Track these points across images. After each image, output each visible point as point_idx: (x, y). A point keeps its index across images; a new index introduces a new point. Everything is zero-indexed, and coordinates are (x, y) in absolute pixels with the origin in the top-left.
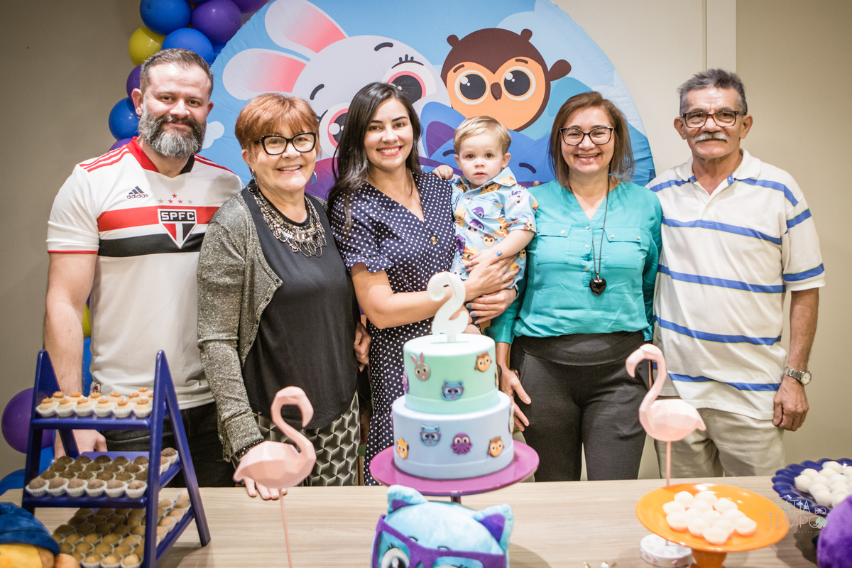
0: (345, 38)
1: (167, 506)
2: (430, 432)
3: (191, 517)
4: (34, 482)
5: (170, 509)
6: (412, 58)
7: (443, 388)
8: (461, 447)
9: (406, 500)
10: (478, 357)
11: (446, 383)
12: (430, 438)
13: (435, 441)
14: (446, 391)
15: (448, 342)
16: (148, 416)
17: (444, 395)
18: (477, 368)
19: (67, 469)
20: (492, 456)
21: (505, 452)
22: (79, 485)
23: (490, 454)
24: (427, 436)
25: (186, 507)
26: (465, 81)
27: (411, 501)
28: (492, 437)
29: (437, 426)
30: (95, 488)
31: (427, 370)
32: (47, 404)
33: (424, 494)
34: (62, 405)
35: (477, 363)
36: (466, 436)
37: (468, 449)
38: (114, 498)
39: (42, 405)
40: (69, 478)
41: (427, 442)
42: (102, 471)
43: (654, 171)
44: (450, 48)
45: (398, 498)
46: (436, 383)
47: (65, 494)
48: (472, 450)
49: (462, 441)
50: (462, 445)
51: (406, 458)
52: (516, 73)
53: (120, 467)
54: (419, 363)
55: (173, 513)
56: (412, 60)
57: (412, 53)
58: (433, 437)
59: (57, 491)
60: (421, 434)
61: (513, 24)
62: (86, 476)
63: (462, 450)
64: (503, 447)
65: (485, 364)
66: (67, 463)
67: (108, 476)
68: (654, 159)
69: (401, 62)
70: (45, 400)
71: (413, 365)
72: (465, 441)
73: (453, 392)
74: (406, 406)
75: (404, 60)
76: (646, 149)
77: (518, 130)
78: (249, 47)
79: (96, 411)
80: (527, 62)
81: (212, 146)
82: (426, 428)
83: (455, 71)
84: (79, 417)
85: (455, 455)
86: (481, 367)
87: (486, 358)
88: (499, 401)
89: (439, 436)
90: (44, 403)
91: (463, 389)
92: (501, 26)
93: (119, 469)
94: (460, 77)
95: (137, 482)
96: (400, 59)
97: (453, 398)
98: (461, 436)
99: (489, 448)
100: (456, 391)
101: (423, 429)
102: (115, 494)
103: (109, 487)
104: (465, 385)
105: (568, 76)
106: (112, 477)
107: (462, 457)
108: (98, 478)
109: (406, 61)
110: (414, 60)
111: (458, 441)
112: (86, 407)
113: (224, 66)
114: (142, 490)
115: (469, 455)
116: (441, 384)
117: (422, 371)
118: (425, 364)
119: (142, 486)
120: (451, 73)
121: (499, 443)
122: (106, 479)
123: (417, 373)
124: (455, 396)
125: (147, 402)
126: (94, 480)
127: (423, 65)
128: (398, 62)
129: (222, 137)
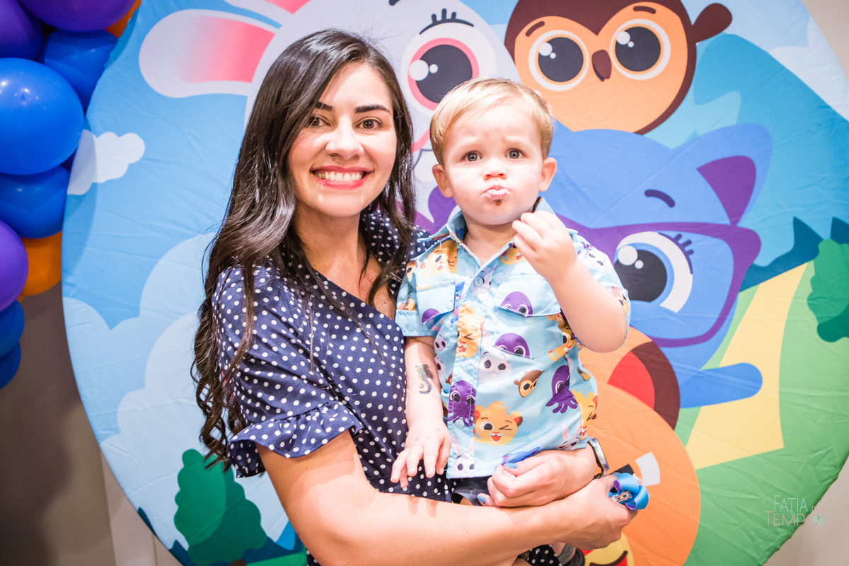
6: (454, 14)
26: (547, 50)
52: (635, 32)
56: (454, 19)
57: (454, 5)
69: (435, 22)
75: (439, 18)
77: (642, 132)
78: (181, 8)
80: (653, 11)
81: (125, 175)
83: (528, 34)
94: (538, 44)
96: (434, 17)
105: (728, 31)
109: (444, 20)
110: (458, 17)
120: (521, 38)
127: (472, 25)
128: (431, 22)
129: (143, 158)
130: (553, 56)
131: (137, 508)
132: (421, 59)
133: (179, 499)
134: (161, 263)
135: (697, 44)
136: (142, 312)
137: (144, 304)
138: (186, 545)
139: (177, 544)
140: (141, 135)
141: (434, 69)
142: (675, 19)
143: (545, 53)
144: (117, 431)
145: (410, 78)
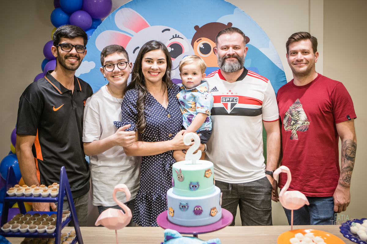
0: (149, 26)
1: (65, 236)
2: (184, 205)
3: (76, 241)
4: (5, 225)
5: (67, 237)
6: (178, 36)
7: (190, 185)
8: (198, 212)
9: (172, 236)
10: (206, 171)
11: (191, 183)
12: (184, 207)
13: (186, 209)
14: (191, 186)
15: (192, 164)
16: (57, 196)
17: (190, 188)
18: (205, 176)
19: (20, 220)
20: (212, 216)
21: (218, 214)
22: (25, 227)
23: (211, 215)
24: (182, 207)
25: (74, 236)
26: (202, 46)
27: (175, 236)
28: (212, 207)
29: (187, 202)
30: (32, 229)
31: (182, 177)
32: (11, 190)
33: (181, 233)
34: (18, 191)
35: (205, 174)
36: (200, 207)
37: (201, 213)
38: (41, 233)
39: (9, 191)
40: (21, 224)
41: (183, 209)
42: (36, 220)
44: (196, 31)
45: (169, 235)
46: (187, 182)
47: (19, 231)
48: (203, 213)
49: (198, 209)
50: (198, 211)
51: (173, 216)
53: (44, 219)
54: (179, 173)
55: (68, 239)
56: (178, 37)
57: (178, 33)
58: (185, 207)
59: (15, 230)
60: (180, 205)
61: (224, 20)
62: (29, 223)
63: (198, 213)
64: (217, 212)
65: (209, 174)
66: (20, 217)
67: (38, 223)
69: (173, 37)
70: (11, 188)
71: (177, 175)
72: (200, 209)
73: (194, 187)
74: (173, 192)
75: (175, 36)
76: (284, 77)
78: (108, 29)
79: (33, 193)
82: (182, 203)
83: (197, 42)
84: (26, 196)
85: (195, 216)
86: (207, 175)
87: (210, 171)
88: (215, 191)
89: (188, 207)
90: (10, 190)
91: (199, 185)
92: (219, 21)
93: (44, 220)
94: (200, 44)
95: (51, 226)
96: (173, 36)
97: (194, 190)
98: (198, 207)
99: (211, 212)
100: (196, 186)
101: (181, 203)
102: (41, 231)
103: (39, 228)
104: (200, 184)
105: (249, 43)
106: (40, 223)
107: (198, 216)
108: (34, 224)
109: (176, 37)
110: (179, 37)
111: (197, 209)
112: (29, 192)
113: (96, 37)
114: (54, 230)
115: (201, 215)
116: (189, 183)
117: (180, 177)
118: (182, 174)
119: (54, 228)
120: (195, 43)
121: (215, 210)
122: (38, 224)
123: (178, 178)
124: (195, 188)
125: (56, 190)
126: (32, 225)
127: (183, 39)
128: (172, 37)
129: (94, 68)
130: (203, 48)
132: (170, 46)
140: (95, 62)
141: (173, 49)
143: (201, 47)
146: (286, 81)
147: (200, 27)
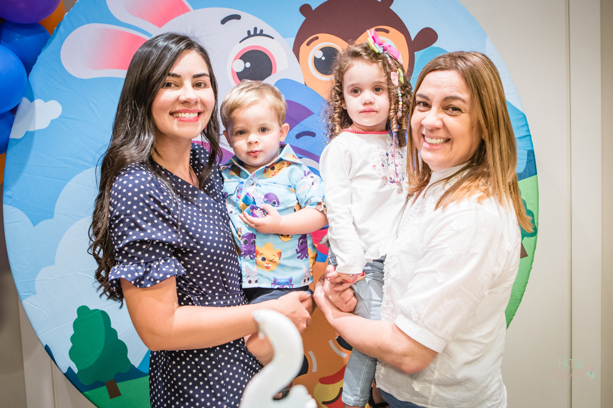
0: (189, 10)
6: (262, 31)
26: (319, 55)
43: (533, 152)
44: (303, 19)
56: (261, 34)
57: (262, 25)
68: (532, 138)
69: (249, 36)
75: (252, 33)
76: (523, 126)
78: (89, 22)
80: (387, 32)
81: (48, 127)
83: (308, 44)
94: (314, 51)
96: (249, 32)
105: (435, 45)
109: (255, 34)
110: (264, 33)
113: (62, 42)
120: (304, 46)
127: (273, 38)
128: (247, 36)
129: (59, 117)
130: (323, 58)
131: (44, 345)
132: (240, 59)
133: (73, 339)
134: (70, 183)
135: (415, 53)
136: (55, 215)
137: (57, 210)
138: (76, 370)
139: (70, 369)
140: (60, 103)
141: (248, 65)
142: (402, 37)
143: (318, 57)
144: (34, 293)
145: (232, 70)
146: (528, 137)
147: (313, 9)
